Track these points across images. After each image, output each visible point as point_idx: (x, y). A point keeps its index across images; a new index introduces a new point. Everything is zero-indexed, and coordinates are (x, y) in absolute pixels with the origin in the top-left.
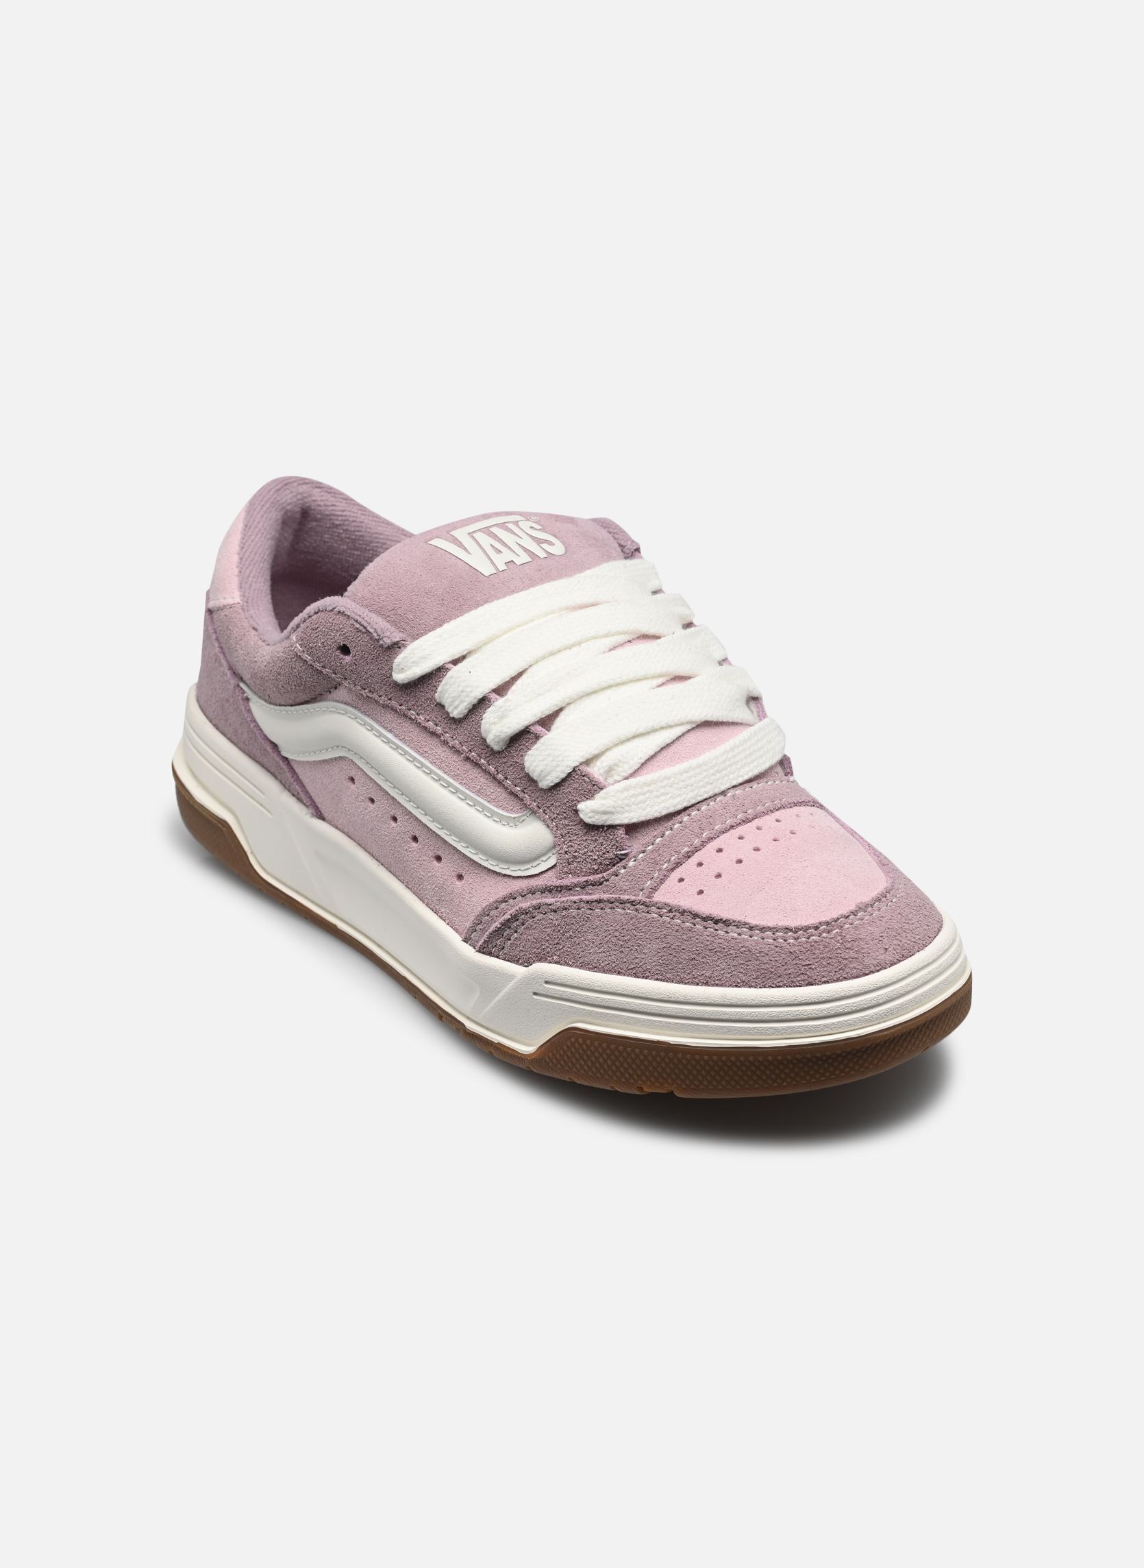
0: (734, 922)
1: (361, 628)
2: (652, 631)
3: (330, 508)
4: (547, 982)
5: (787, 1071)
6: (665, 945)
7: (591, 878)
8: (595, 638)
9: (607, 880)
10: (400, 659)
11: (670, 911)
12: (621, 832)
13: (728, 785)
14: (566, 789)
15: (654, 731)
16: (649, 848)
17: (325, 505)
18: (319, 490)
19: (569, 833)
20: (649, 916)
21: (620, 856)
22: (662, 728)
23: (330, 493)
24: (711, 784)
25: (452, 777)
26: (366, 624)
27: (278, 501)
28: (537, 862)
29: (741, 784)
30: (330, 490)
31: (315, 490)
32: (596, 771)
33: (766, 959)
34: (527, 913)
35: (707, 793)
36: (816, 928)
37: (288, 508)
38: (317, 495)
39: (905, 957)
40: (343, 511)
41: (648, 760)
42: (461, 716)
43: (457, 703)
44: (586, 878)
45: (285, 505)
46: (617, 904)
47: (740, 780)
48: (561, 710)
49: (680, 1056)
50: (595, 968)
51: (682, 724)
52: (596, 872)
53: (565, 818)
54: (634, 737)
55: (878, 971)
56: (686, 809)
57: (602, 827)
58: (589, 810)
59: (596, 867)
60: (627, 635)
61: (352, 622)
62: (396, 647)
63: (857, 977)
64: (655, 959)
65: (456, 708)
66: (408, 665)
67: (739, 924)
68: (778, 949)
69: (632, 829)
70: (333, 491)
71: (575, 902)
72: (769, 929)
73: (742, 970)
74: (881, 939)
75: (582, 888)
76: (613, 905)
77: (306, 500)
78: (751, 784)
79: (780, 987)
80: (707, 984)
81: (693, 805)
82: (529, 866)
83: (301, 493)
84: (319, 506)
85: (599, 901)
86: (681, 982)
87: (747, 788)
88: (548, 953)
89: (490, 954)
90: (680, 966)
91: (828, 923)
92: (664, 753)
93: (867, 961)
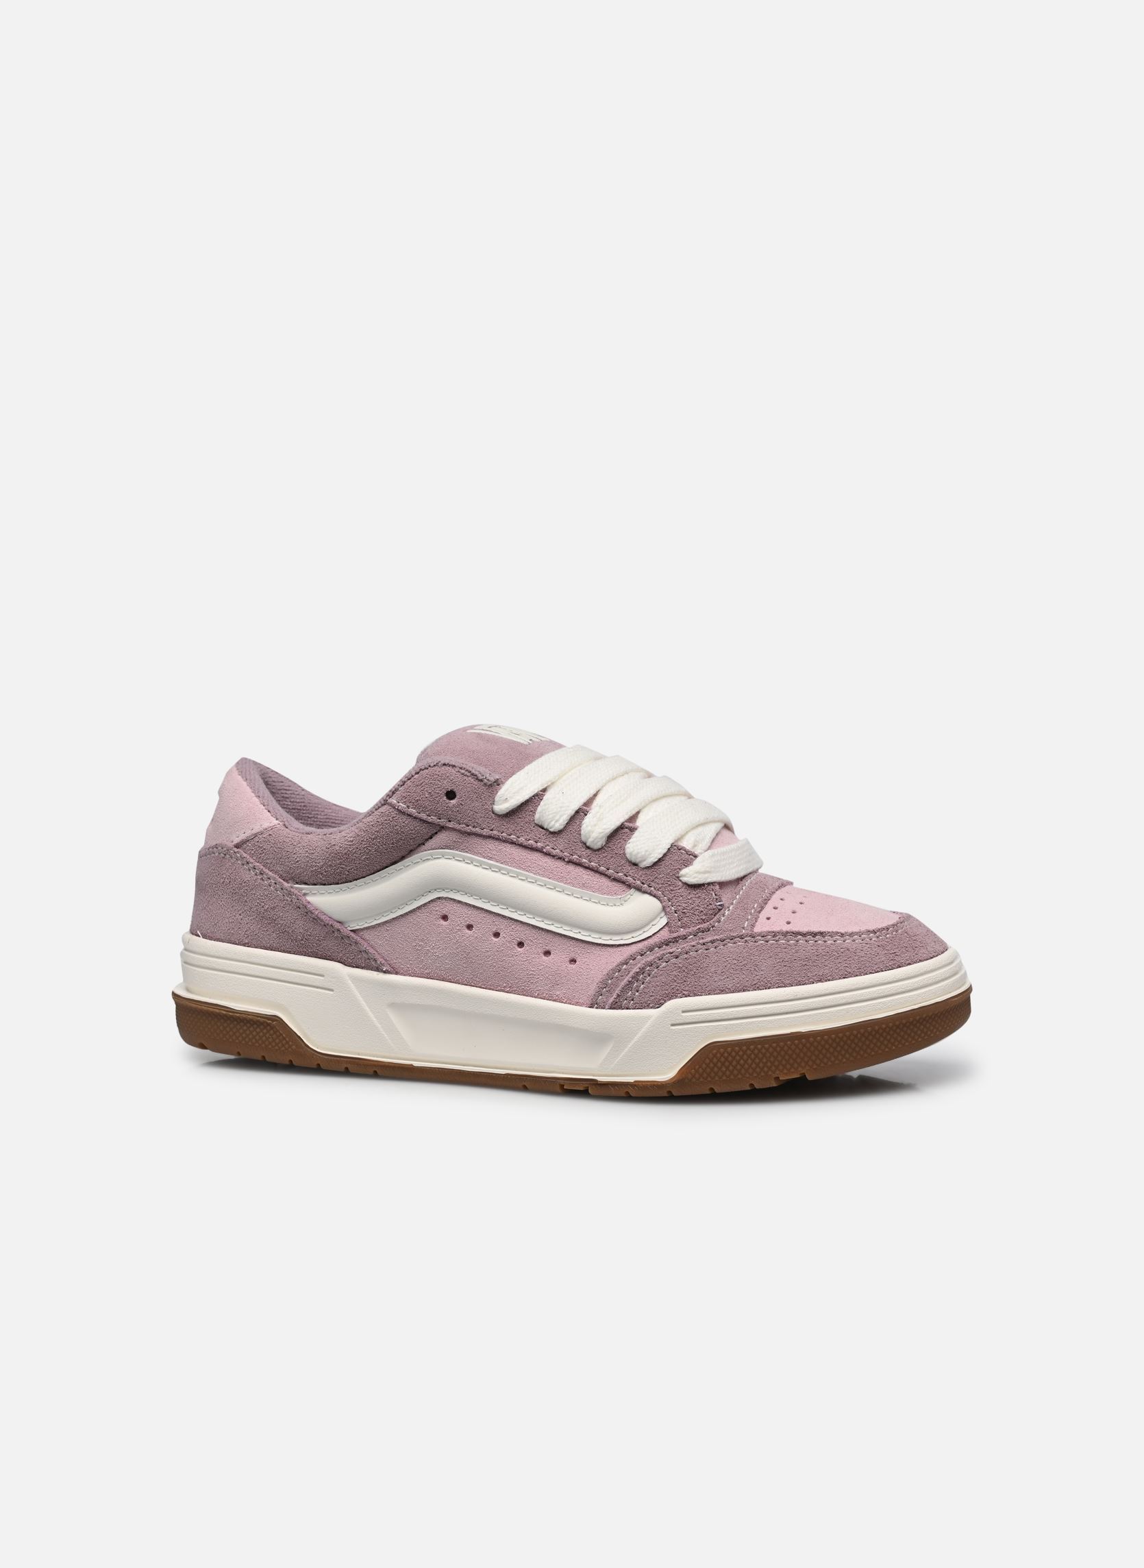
0: (829, 932)
1: (467, 773)
4: (683, 1012)
6: (778, 961)
7: (702, 926)
9: (713, 927)
10: (503, 792)
11: (774, 936)
12: (718, 887)
14: (667, 861)
16: (735, 902)
19: (675, 896)
20: (757, 944)
21: (718, 907)
25: (557, 880)
26: (470, 769)
28: (648, 927)
32: (687, 844)
33: (862, 954)
34: (652, 965)
42: (562, 827)
43: (557, 818)
44: (698, 927)
46: (728, 940)
48: (638, 813)
49: (811, 1039)
50: (722, 992)
52: (704, 921)
53: (670, 885)
57: (703, 885)
58: (691, 874)
59: (704, 917)
61: (457, 769)
62: (498, 783)
64: (773, 972)
65: (557, 821)
66: (510, 795)
67: (832, 934)
68: (868, 946)
71: (693, 946)
72: (856, 933)
73: (846, 965)
75: (695, 936)
76: (725, 942)
79: (878, 972)
80: (820, 981)
82: (641, 932)
85: (712, 942)
86: (799, 984)
88: (678, 990)
89: (621, 1008)
90: (796, 973)
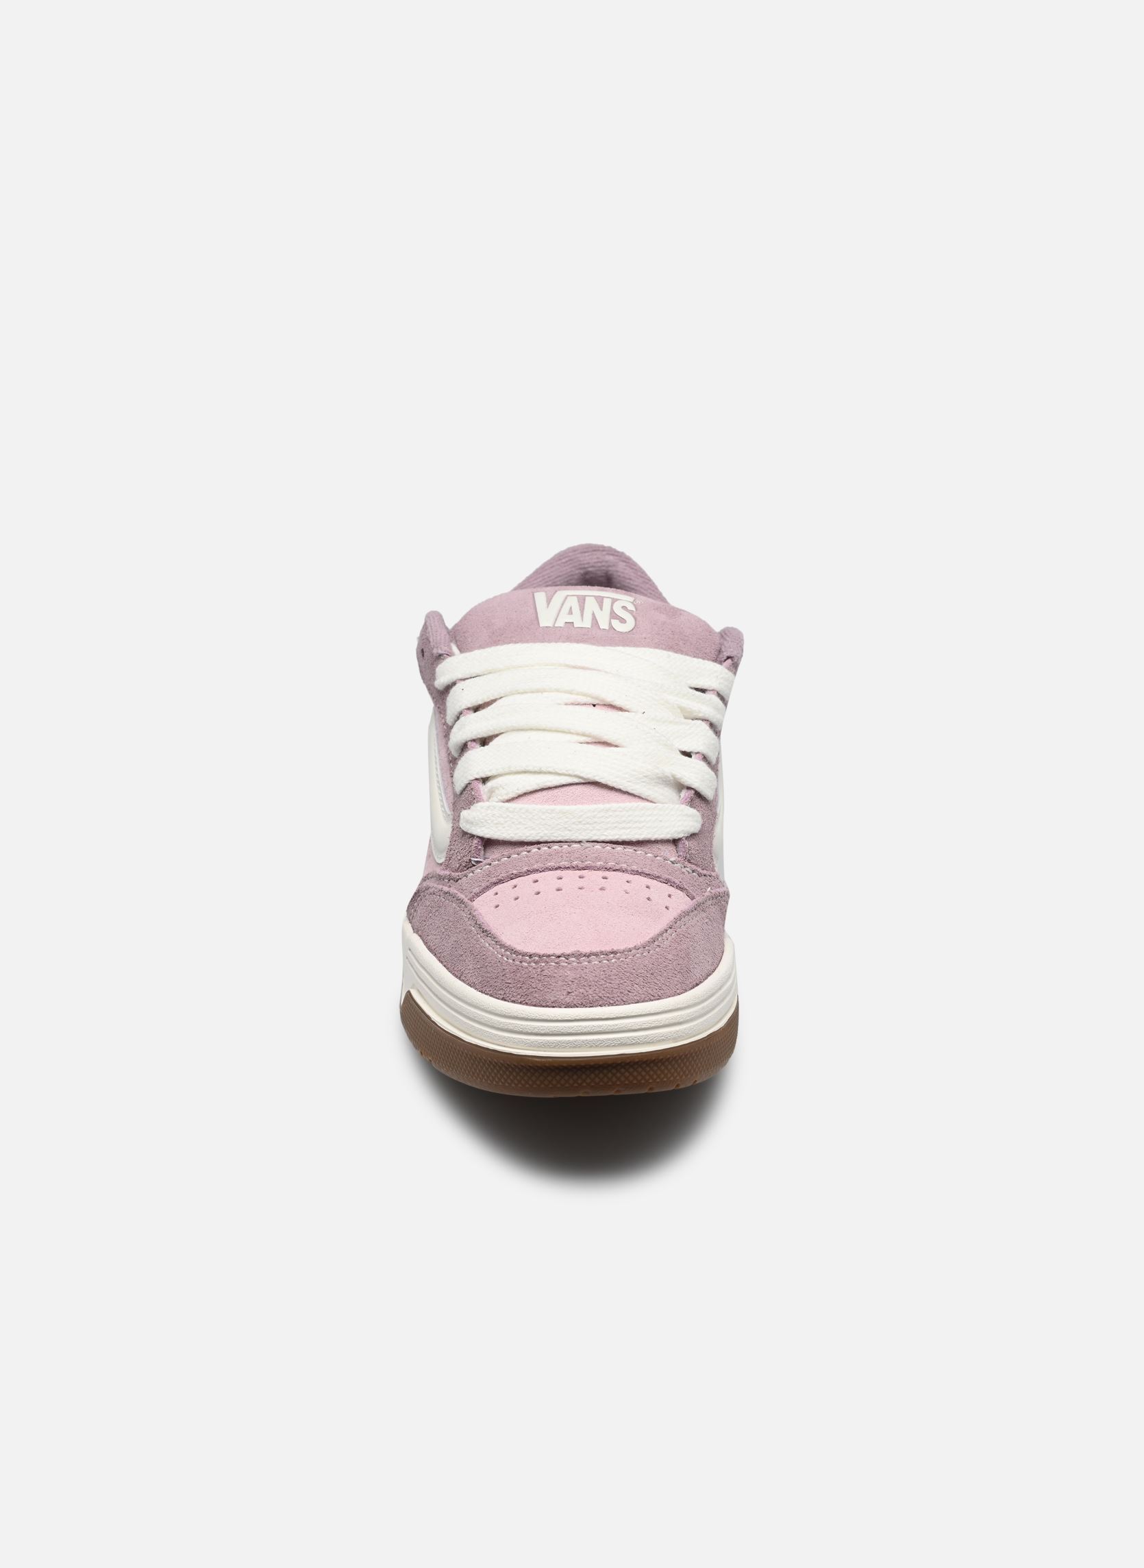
1: (428, 636)
2: (618, 703)
3: (628, 581)
5: (521, 1074)
7: (452, 874)
8: (558, 691)
9: (459, 879)
10: (438, 669)
12: (476, 842)
13: (587, 838)
14: (463, 797)
15: (540, 772)
16: (494, 863)
17: (624, 577)
18: (624, 564)
19: (456, 834)
20: (462, 914)
21: (473, 862)
22: (550, 773)
23: (633, 569)
24: (570, 830)
25: (441, 774)
26: (430, 634)
27: (580, 561)
28: (444, 854)
29: (603, 842)
30: (633, 567)
31: (621, 563)
32: (484, 789)
35: (562, 836)
36: (530, 956)
37: (590, 569)
38: (621, 566)
39: (583, 1005)
40: (637, 586)
41: (525, 794)
42: (450, 724)
43: (449, 712)
45: (586, 566)
46: (455, 899)
47: (602, 838)
48: (499, 735)
50: (429, 946)
51: (570, 775)
52: (457, 870)
54: (525, 772)
55: (554, 1007)
56: (539, 843)
57: (469, 834)
58: (468, 818)
59: (458, 866)
60: (589, 698)
62: (440, 658)
63: (535, 1006)
66: (440, 675)
69: (488, 843)
70: (635, 568)
71: (439, 890)
72: (505, 947)
74: (570, 983)
75: (448, 881)
77: (610, 569)
78: (614, 846)
79: (487, 995)
80: (459, 978)
81: (546, 842)
82: (441, 856)
83: (607, 562)
84: (619, 576)
86: (451, 971)
87: (609, 847)
88: (421, 927)
91: (539, 956)
92: (544, 793)
93: (548, 997)
